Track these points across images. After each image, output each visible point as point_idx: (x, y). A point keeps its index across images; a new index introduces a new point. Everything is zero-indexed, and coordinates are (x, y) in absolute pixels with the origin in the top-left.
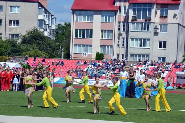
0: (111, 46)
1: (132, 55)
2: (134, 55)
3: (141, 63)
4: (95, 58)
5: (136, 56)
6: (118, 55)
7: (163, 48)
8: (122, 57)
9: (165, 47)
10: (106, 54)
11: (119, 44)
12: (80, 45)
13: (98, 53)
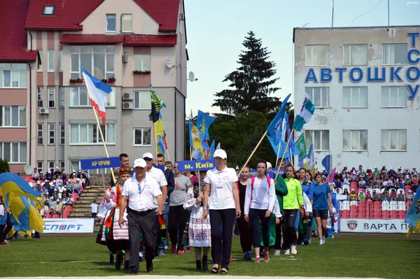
0: (24, 144)
1: (74, 163)
2: (80, 163)
6: (40, 163)
7: (145, 144)
10: (11, 162)
11: (41, 139)
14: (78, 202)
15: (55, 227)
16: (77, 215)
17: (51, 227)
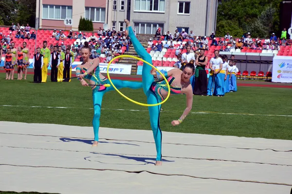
0: (104, 9)
1: (136, 24)
2: (140, 24)
3: (159, 37)
4: (78, 27)
5: (143, 25)
6: (114, 23)
7: (185, 13)
8: (120, 27)
9: (187, 11)
10: (95, 21)
11: (116, 6)
12: (52, 6)
13: (84, 19)
14: (126, 53)
15: (105, 69)
16: (123, 61)
17: (103, 69)
